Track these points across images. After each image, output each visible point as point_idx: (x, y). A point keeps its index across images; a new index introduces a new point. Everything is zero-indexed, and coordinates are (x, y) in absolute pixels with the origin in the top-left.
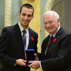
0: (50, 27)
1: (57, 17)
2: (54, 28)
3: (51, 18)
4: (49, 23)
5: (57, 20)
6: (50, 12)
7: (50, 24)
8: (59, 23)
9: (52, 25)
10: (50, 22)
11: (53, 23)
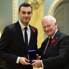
0: (48, 30)
1: (54, 21)
2: (52, 31)
3: (49, 22)
4: (47, 26)
5: (54, 24)
6: (48, 17)
7: (48, 28)
8: (56, 26)
9: (50, 29)
10: (49, 26)
11: (51, 26)
